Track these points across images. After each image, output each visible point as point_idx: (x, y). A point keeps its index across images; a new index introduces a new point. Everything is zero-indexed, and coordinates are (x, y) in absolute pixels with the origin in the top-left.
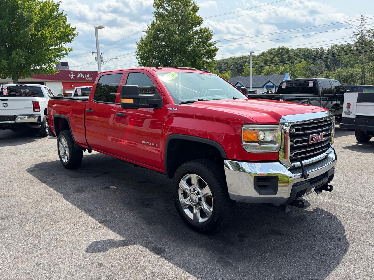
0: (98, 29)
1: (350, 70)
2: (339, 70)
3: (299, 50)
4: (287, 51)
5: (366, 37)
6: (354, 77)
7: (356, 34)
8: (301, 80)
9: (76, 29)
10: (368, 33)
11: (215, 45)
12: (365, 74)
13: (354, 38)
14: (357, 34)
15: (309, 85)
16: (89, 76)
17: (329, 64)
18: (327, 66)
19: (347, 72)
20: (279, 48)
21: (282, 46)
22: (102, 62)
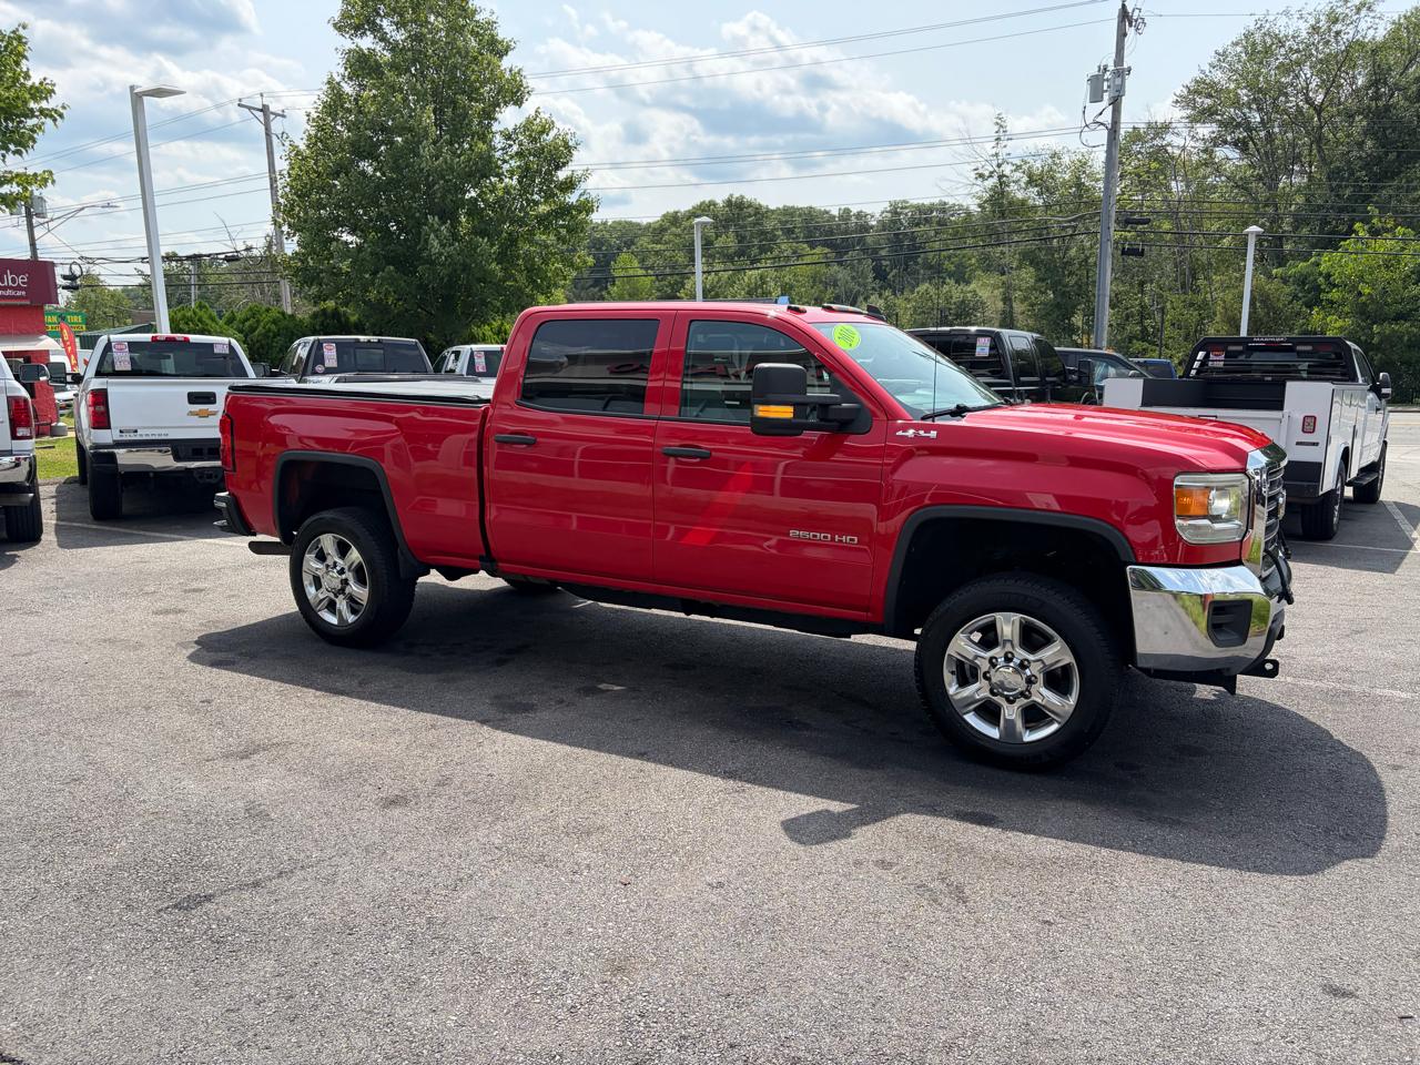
0: (145, 98)
1: (955, 291)
2: (921, 288)
3: (789, 212)
4: (760, 213)
5: (1013, 187)
6: (968, 315)
7: (981, 176)
8: (950, 331)
9: (53, 91)
10: (1018, 175)
12: (1011, 307)
13: (977, 189)
14: (987, 173)
15: (978, 350)
16: (13, 280)
17: (886, 266)
18: (880, 274)
19: (948, 298)
20: (729, 203)
21: (736, 195)
22: (42, 220)
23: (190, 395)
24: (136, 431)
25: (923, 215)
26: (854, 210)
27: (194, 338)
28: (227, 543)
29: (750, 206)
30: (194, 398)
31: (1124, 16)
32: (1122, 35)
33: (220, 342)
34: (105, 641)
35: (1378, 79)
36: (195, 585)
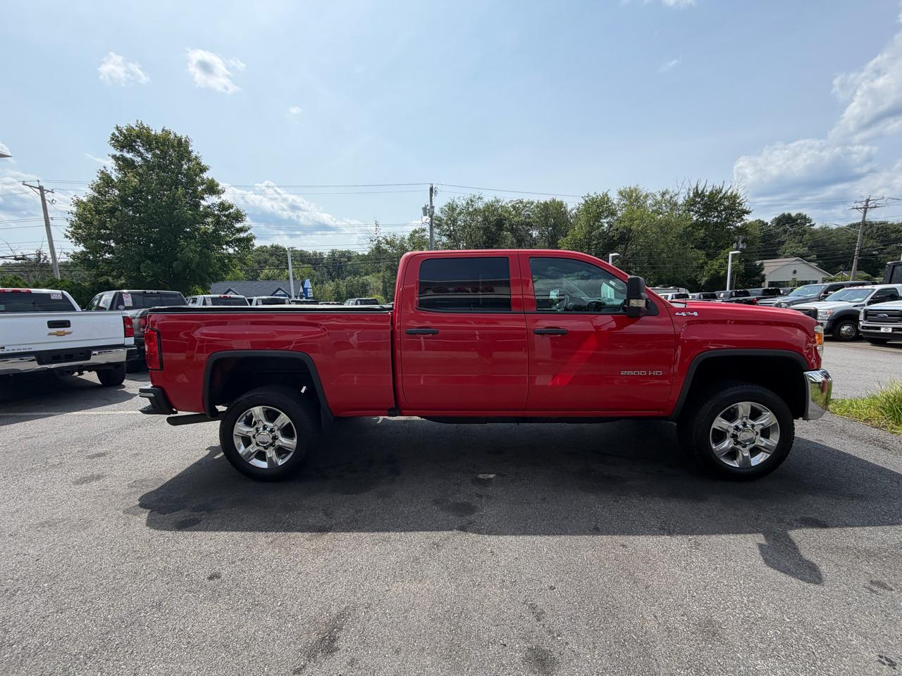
2: (349, 278)
5: (382, 245)
7: (371, 241)
10: (383, 241)
11: (249, 232)
14: (373, 240)
20: (272, 246)
23: (49, 322)
24: (4, 348)
25: (343, 254)
26: (318, 252)
27: (34, 290)
28: (95, 413)
29: (281, 248)
30: (52, 324)
31: (431, 189)
32: (431, 196)
33: (56, 293)
34: (42, 525)
35: (486, 219)
36: (93, 451)
